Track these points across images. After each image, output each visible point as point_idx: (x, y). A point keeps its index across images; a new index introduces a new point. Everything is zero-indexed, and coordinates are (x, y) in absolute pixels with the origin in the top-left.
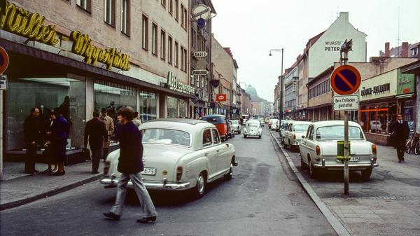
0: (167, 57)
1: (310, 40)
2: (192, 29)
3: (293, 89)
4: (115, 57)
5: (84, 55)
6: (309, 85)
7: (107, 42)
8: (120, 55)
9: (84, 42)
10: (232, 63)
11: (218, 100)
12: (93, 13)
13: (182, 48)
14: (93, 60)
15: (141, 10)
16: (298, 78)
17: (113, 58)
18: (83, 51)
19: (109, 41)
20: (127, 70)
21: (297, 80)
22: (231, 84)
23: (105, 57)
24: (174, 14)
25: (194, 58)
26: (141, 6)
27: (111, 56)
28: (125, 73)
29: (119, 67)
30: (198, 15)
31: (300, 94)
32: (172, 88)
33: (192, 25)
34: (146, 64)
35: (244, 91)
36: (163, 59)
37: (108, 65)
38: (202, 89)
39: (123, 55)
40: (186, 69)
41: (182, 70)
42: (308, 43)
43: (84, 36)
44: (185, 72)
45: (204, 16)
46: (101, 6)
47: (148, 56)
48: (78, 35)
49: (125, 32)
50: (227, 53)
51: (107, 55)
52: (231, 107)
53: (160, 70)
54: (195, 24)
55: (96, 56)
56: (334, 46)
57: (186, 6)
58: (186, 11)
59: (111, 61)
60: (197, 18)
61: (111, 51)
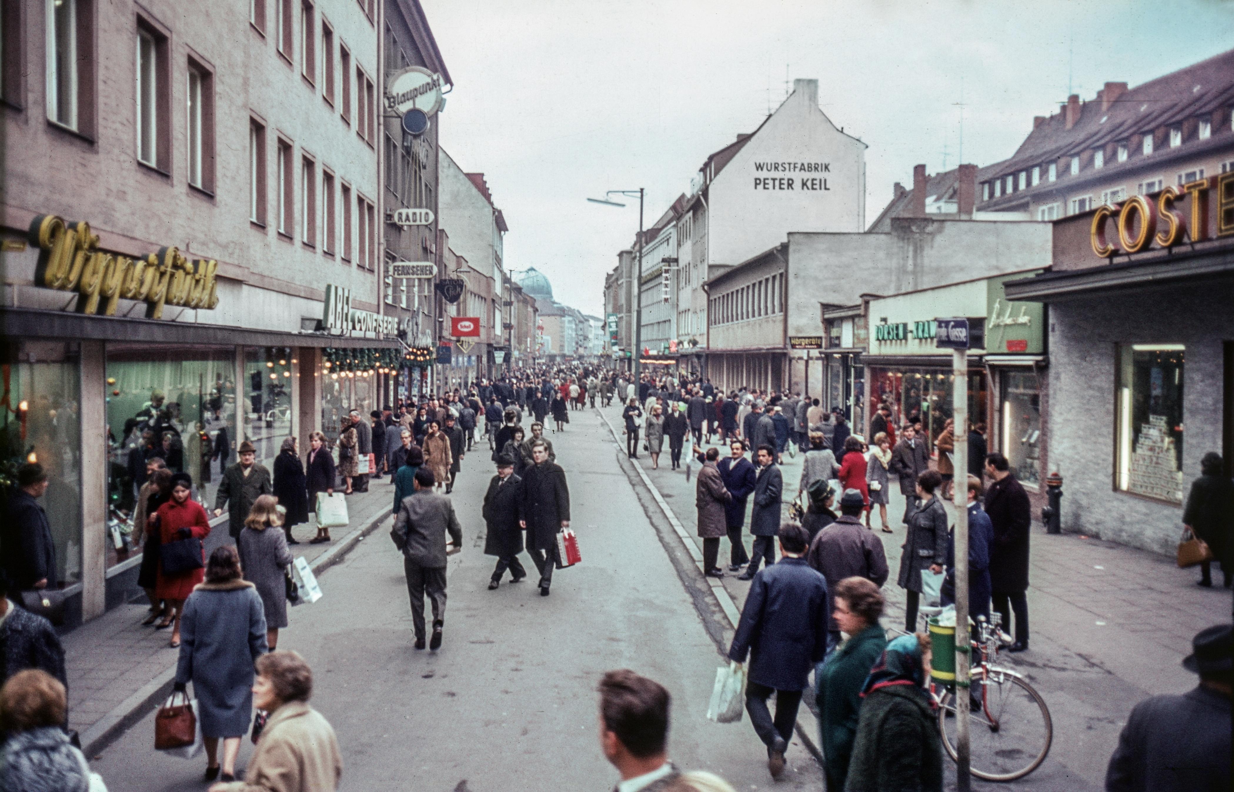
0: (318, 237)
1: (711, 158)
2: (388, 139)
3: (662, 293)
4: (172, 275)
5: (78, 288)
6: (712, 286)
7: (147, 226)
8: (189, 266)
9: (78, 247)
10: (490, 219)
11: (456, 332)
12: (101, 142)
13: (361, 201)
14: (105, 300)
15: (245, 106)
16: (676, 260)
17: (167, 278)
18: (73, 277)
19: (153, 224)
20: (210, 307)
21: (674, 268)
22: (490, 280)
23: (142, 283)
24: (338, 101)
25: (394, 227)
26: (246, 92)
27: (162, 274)
28: (204, 317)
29: (186, 304)
30: (406, 97)
31: (682, 307)
32: (336, 331)
33: (386, 127)
34: (262, 267)
35: (518, 290)
36: (310, 245)
37: (151, 305)
38: (415, 314)
39: (196, 263)
40: (371, 263)
41: (361, 267)
42: (707, 165)
43: (73, 226)
44: (371, 271)
45: (425, 103)
46: (125, 113)
47: (267, 245)
48: (56, 229)
49: (199, 185)
50: (474, 191)
51: (151, 273)
52: (489, 345)
53: (300, 281)
54: (396, 124)
55: (115, 282)
56: (778, 175)
57: (371, 73)
58: (370, 86)
59: (161, 290)
60: (404, 108)
61: (161, 256)
